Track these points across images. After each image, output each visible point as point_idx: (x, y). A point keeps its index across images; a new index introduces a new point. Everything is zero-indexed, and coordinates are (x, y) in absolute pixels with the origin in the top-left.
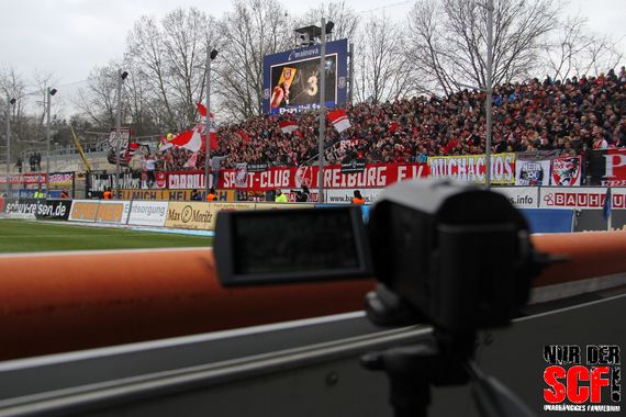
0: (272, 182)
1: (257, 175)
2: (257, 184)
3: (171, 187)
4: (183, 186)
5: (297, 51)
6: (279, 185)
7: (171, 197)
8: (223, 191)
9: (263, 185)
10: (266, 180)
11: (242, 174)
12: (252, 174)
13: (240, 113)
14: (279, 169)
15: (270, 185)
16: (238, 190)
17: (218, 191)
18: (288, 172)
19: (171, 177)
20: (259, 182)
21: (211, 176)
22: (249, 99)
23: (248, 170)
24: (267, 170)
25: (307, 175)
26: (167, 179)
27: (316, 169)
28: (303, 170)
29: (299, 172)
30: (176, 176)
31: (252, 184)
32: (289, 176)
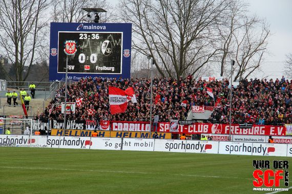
1: (186, 126)
5: (85, 24)
6: (201, 132)
7: (117, 135)
12: (182, 126)
14: (201, 124)
15: (195, 131)
16: (173, 133)
18: (207, 125)
20: (187, 130)
23: (179, 123)
24: (193, 124)
25: (219, 128)
28: (216, 125)
29: (214, 126)
31: (182, 131)
32: (207, 127)
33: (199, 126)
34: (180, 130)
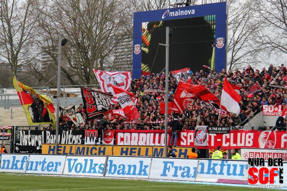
0: (235, 142)
1: (219, 136)
2: (218, 143)
4: (134, 143)
5: (171, 10)
7: (122, 152)
9: (225, 145)
11: (201, 135)
14: (241, 132)
15: (232, 145)
18: (251, 134)
20: (221, 142)
23: (208, 131)
24: (229, 132)
26: (115, 137)
28: (267, 133)
29: (262, 135)
30: (127, 134)
31: (213, 144)
32: (252, 137)
33: (239, 134)
34: (210, 142)
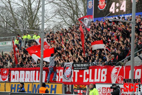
1: (81, 72)
2: (80, 79)
3: (12, 80)
4: (22, 80)
6: (98, 80)
7: (12, 89)
8: (54, 85)
9: (85, 81)
10: (87, 76)
12: (76, 71)
13: (69, 19)
14: (98, 68)
15: (91, 80)
16: (65, 84)
17: (50, 85)
18: (105, 70)
19: (13, 72)
20: (83, 78)
21: (44, 72)
22: (77, 7)
23: (73, 68)
24: (88, 68)
25: (121, 73)
27: (128, 68)
28: (118, 69)
29: (114, 71)
30: (17, 72)
31: (76, 80)
32: (106, 73)
33: (96, 70)
34: (74, 78)
